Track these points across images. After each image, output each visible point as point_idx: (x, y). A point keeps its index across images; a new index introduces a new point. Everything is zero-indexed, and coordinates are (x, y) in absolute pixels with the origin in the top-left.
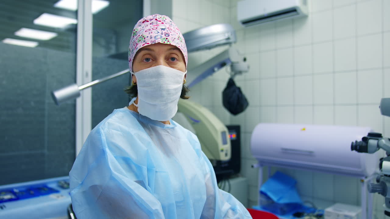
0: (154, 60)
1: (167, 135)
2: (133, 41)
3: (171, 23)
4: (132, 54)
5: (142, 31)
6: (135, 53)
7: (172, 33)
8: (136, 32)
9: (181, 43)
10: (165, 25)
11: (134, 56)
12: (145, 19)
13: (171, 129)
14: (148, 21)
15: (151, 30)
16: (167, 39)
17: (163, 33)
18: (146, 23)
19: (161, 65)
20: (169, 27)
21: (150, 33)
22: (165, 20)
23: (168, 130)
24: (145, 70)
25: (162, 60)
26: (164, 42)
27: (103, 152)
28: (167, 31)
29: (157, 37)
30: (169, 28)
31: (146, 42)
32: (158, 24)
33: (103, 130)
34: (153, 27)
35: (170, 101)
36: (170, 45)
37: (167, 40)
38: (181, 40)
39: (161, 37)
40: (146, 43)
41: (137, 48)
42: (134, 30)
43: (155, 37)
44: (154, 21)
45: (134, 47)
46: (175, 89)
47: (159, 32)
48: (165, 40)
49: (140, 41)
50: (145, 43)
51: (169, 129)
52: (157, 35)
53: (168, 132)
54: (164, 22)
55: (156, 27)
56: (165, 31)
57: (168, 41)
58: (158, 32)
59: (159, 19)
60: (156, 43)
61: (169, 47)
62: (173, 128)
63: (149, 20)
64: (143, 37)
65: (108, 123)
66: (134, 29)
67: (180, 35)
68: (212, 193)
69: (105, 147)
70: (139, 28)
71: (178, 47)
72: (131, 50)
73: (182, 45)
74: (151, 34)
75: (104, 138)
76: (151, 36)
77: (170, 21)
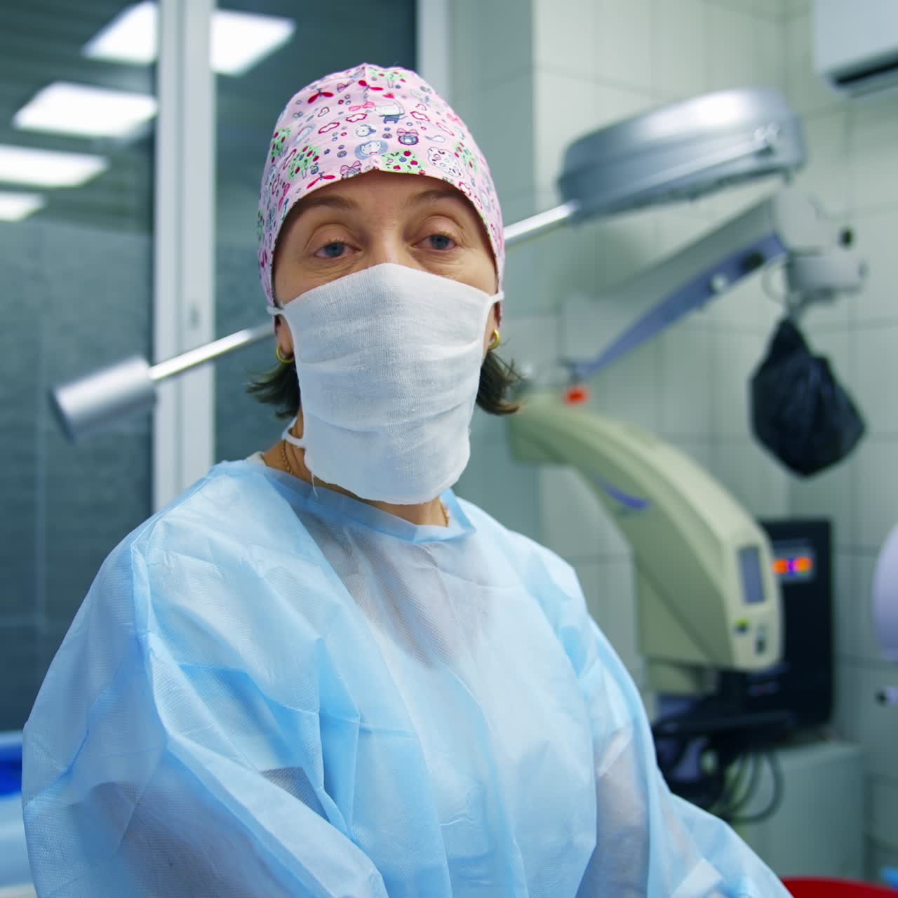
0: (358, 246)
1: (423, 570)
2: (271, 177)
3: (424, 95)
4: (271, 228)
5: (305, 132)
6: (280, 223)
7: (431, 131)
8: (283, 139)
9: (471, 170)
10: (402, 101)
11: (275, 236)
12: (319, 87)
13: (448, 546)
14: (329, 95)
15: (343, 123)
16: (407, 154)
17: (390, 132)
18: (322, 102)
19: (386, 260)
20: (415, 109)
21: (338, 136)
22: (398, 82)
23: (434, 552)
24: (320, 288)
25: (390, 241)
26: (398, 167)
27: (138, 651)
28: (409, 124)
29: (366, 150)
30: (416, 115)
31: (321, 174)
32: (369, 100)
33: (144, 556)
34: (348, 113)
35: (432, 413)
36: (421, 177)
37: (409, 159)
38: (468, 158)
39: (384, 147)
40: (322, 177)
41: (286, 203)
42: (277, 134)
43: (359, 149)
44: (355, 89)
45: (276, 200)
46: (454, 363)
47: (373, 127)
48: (398, 158)
49: (298, 170)
50: (317, 176)
51: (437, 546)
52: (364, 140)
53: (430, 559)
54: (393, 91)
55: (363, 111)
56: (402, 125)
57: (414, 163)
58: (372, 131)
59: (374, 79)
60: (363, 171)
61: (420, 188)
62: (458, 541)
63: (333, 91)
64: (309, 155)
65: (168, 526)
66: (275, 132)
67: (464, 142)
68: (634, 819)
69: (146, 627)
70: (294, 125)
71: (457, 185)
72: (265, 215)
73: (473, 179)
74: (341, 141)
75: (143, 591)
76: (341, 148)
77: (422, 89)
